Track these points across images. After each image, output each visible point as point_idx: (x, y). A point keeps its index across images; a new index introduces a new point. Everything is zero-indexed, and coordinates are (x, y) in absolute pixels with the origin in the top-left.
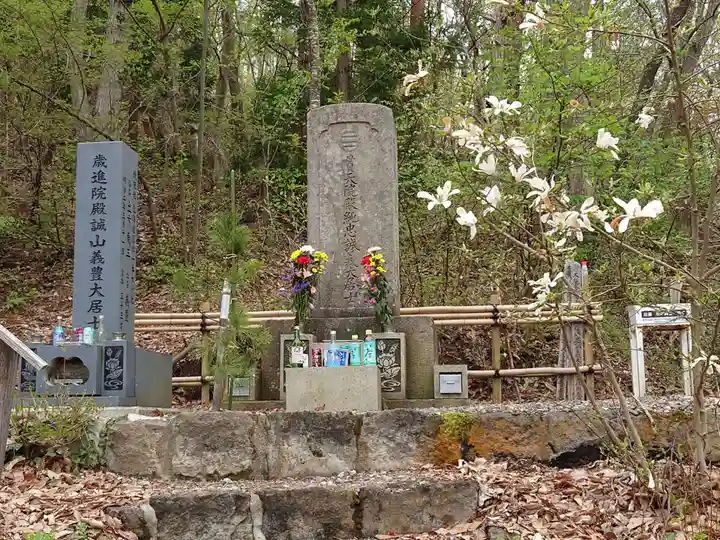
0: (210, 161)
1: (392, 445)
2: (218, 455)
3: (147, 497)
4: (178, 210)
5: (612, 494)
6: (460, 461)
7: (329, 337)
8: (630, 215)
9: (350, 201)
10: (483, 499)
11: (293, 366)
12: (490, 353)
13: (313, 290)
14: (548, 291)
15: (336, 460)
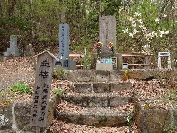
0: (81, 28)
1: (116, 76)
2: (85, 77)
3: (74, 84)
4: (76, 36)
5: (156, 85)
6: (128, 79)
7: (103, 58)
8: (162, 34)
9: (107, 34)
10: (132, 85)
11: (97, 63)
12: (132, 61)
13: (101, 50)
14: (146, 48)
15: (105, 79)
